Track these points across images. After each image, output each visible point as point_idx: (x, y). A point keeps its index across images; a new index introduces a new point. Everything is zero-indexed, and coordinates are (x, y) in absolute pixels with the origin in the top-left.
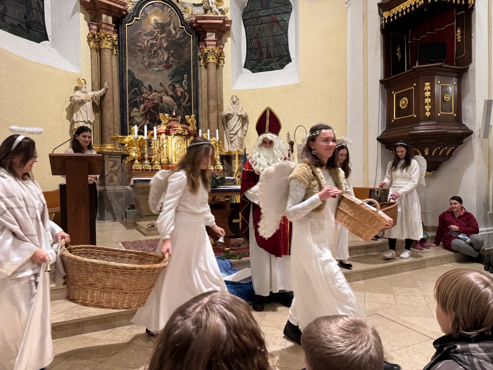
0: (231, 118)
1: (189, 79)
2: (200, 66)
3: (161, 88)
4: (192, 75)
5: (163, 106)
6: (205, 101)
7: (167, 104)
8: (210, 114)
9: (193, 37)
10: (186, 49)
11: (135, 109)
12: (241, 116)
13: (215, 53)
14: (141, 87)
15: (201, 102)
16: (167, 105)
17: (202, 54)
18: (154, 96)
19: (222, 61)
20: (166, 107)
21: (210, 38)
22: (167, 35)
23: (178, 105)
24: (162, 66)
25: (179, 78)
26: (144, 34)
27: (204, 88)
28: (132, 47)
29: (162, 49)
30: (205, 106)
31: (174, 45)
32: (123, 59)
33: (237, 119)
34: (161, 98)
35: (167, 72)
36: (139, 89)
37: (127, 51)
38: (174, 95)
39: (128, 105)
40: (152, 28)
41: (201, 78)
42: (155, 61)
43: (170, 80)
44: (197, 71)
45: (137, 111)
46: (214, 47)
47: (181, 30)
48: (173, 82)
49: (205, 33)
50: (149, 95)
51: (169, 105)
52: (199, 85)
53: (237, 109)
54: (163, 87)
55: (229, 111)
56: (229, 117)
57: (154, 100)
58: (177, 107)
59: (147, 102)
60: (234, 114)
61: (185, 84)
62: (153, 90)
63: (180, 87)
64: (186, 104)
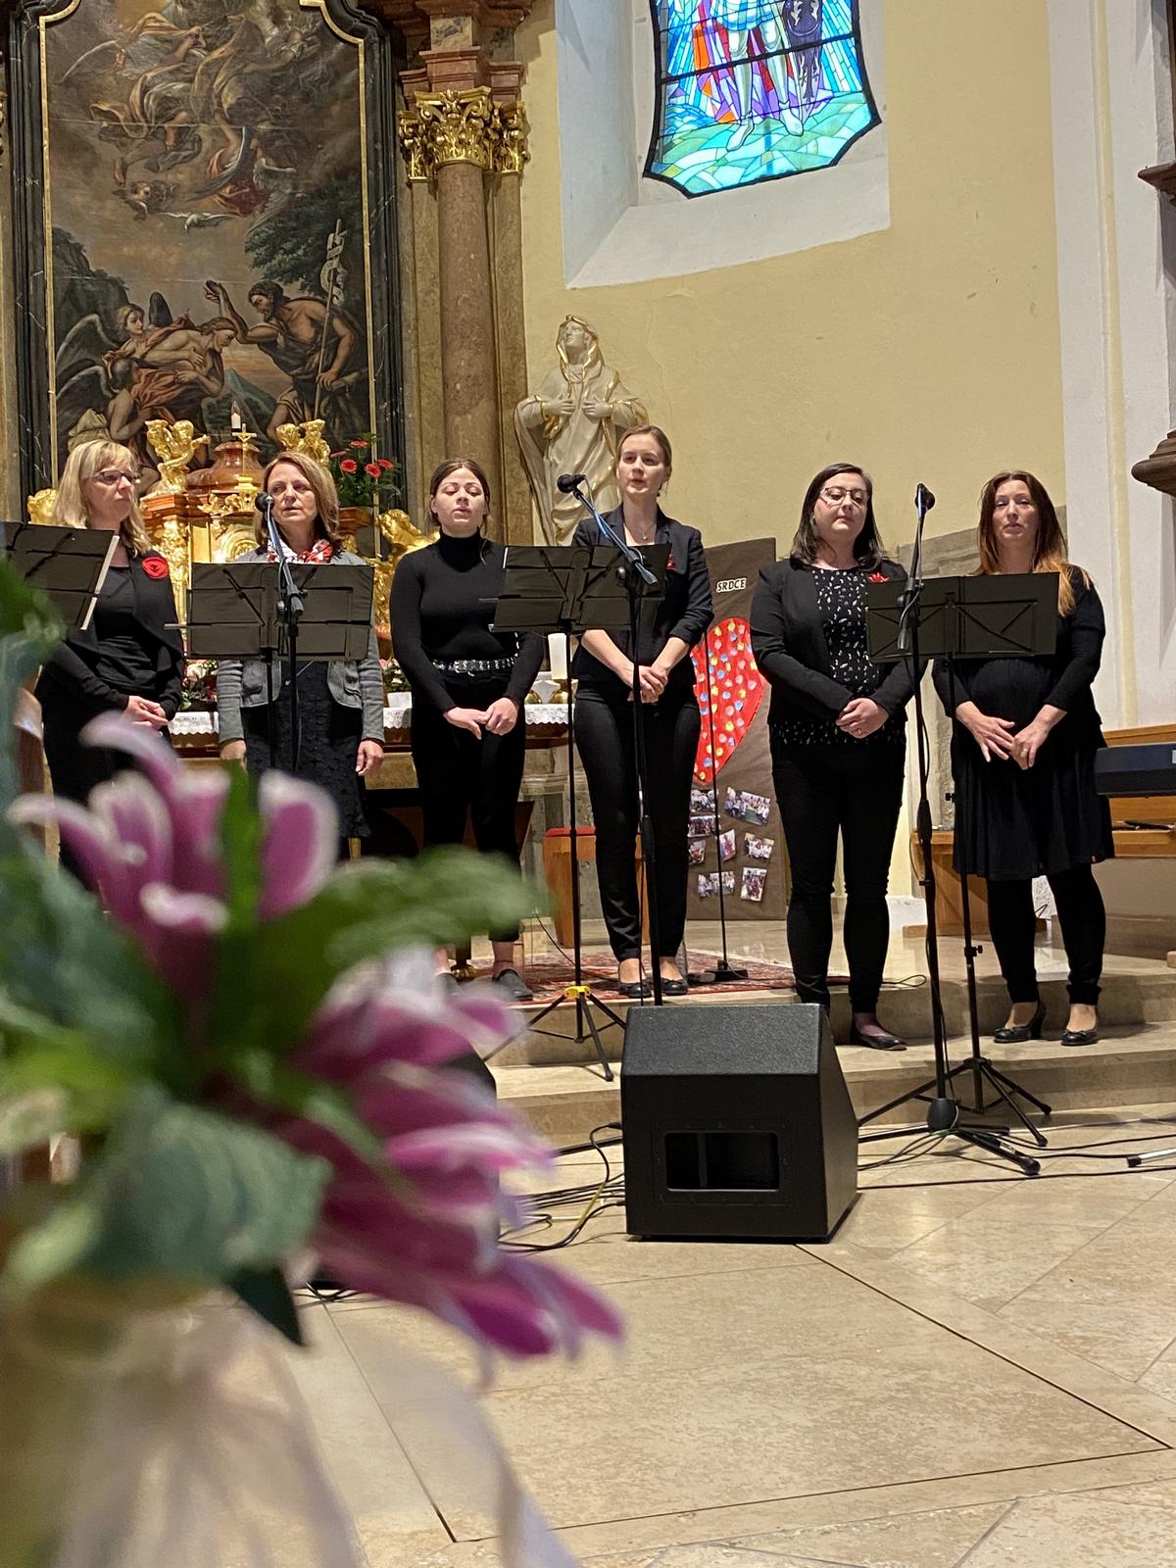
0: (560, 432)
1: (351, 257)
2: (410, 184)
3: (212, 309)
4: (366, 232)
5: (223, 393)
6: (432, 355)
7: (242, 381)
8: (450, 419)
9: (368, 47)
10: (336, 109)
11: (88, 418)
12: (608, 418)
13: (469, 117)
14: (117, 308)
15: (413, 362)
16: (245, 385)
17: (415, 126)
18: (178, 348)
19: (515, 155)
20: (240, 394)
21: (450, 44)
22: (239, 52)
23: (297, 384)
24: (217, 199)
25: (300, 252)
26: (128, 56)
27: (428, 293)
28: (73, 123)
29: (217, 117)
30: (433, 380)
31: (272, 92)
32: (29, 181)
33: (589, 437)
34: (216, 354)
35: (241, 228)
36: (108, 319)
37: (46, 142)
39: (53, 399)
40: (167, 24)
41: (413, 244)
42: (180, 177)
43: (258, 263)
44: (392, 212)
45: (98, 424)
46: (467, 90)
47: (310, 15)
48: (271, 275)
49: (426, 21)
50: (152, 347)
51: (255, 387)
52: (403, 278)
53: (590, 385)
54: (222, 301)
55: (546, 398)
56: (547, 426)
57: (180, 365)
58: (295, 393)
59: (143, 379)
60: (573, 411)
61: (335, 277)
62: (175, 319)
63: (305, 294)
64: (336, 380)
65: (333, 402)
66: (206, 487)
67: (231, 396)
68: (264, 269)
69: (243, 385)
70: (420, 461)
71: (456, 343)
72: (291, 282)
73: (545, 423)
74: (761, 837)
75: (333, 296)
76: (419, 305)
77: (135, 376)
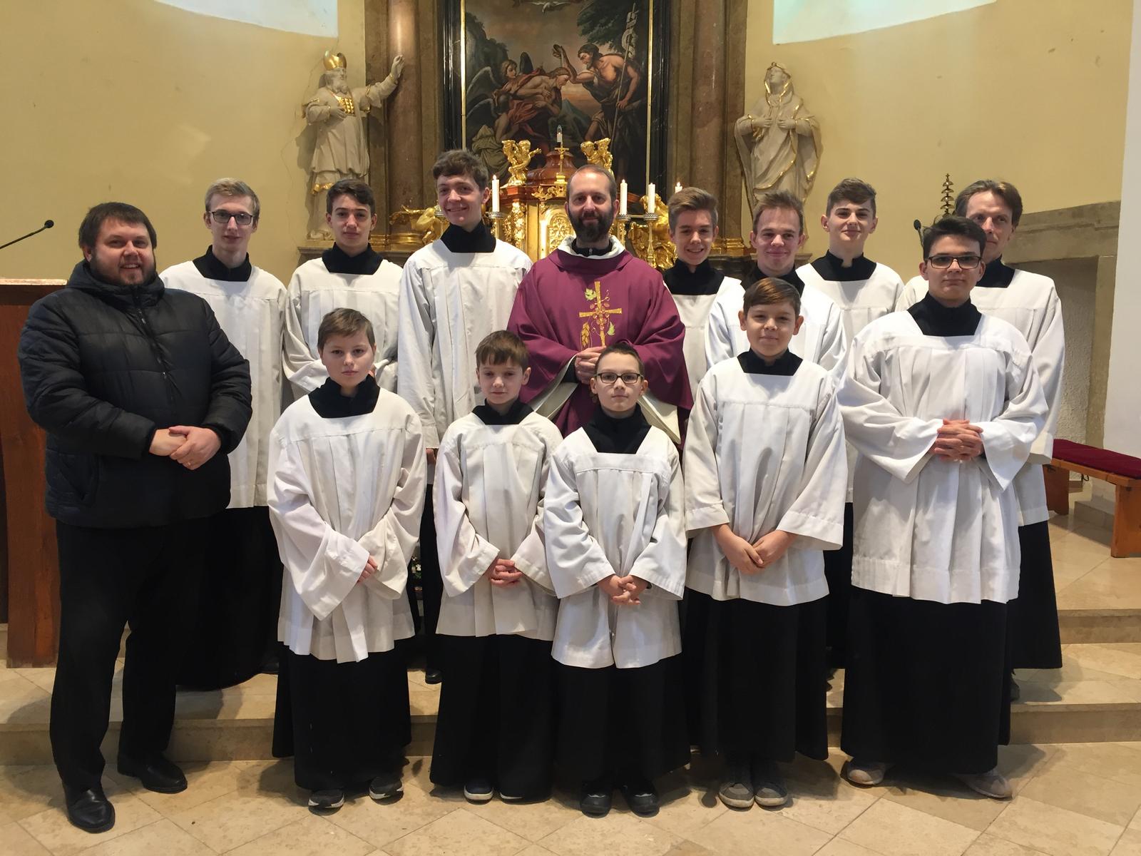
0: (762, 138)
1: (641, 25)
4: (651, 10)
5: (561, 114)
6: (686, 89)
7: (572, 106)
8: (694, 129)
11: (484, 130)
12: (794, 130)
14: (501, 63)
15: (675, 92)
16: (574, 109)
20: (571, 115)
23: (604, 108)
25: (610, 25)
27: (687, 48)
30: (685, 104)
33: (781, 141)
34: (557, 90)
35: (574, 11)
38: (596, 80)
39: (464, 118)
41: (680, 17)
48: (592, 40)
50: (521, 86)
51: (580, 111)
53: (783, 108)
54: (562, 57)
55: (756, 117)
56: (755, 134)
57: (536, 97)
59: (515, 107)
60: (771, 125)
61: (630, 42)
62: (535, 69)
63: (612, 51)
64: (628, 105)
65: (625, 118)
66: (537, 181)
70: (675, 155)
71: (701, 81)
72: (604, 44)
73: (754, 132)
75: (628, 52)
76: (681, 56)
77: (510, 105)
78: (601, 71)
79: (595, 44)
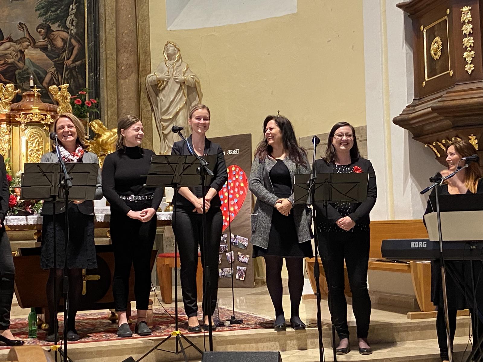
0: (164, 88)
1: (79, 14)
3: (21, 34)
4: (86, 5)
5: (25, 68)
6: (111, 55)
7: (33, 63)
8: (119, 81)
12: (184, 83)
15: (104, 57)
16: (34, 65)
18: (7, 49)
20: (32, 69)
23: (56, 65)
25: (58, 12)
27: (111, 29)
30: (112, 65)
33: (176, 90)
34: (22, 52)
35: (33, 2)
41: (105, 10)
43: (40, 16)
48: (46, 21)
51: (38, 66)
52: (100, 23)
53: (177, 69)
55: (160, 74)
56: (159, 85)
57: (7, 56)
58: (55, 68)
60: (169, 79)
61: (72, 22)
62: (5, 37)
63: (60, 29)
64: (72, 63)
65: (71, 72)
66: (19, 110)
67: (27, 69)
68: (43, 18)
69: (33, 65)
70: (106, 97)
71: (123, 50)
72: (54, 24)
73: (158, 84)
74: (244, 254)
75: (71, 30)
76: (107, 34)
78: (53, 41)
79: (48, 23)
